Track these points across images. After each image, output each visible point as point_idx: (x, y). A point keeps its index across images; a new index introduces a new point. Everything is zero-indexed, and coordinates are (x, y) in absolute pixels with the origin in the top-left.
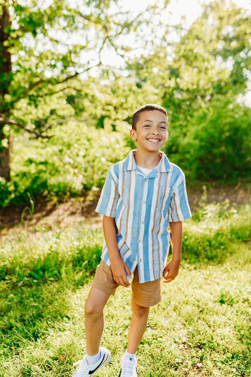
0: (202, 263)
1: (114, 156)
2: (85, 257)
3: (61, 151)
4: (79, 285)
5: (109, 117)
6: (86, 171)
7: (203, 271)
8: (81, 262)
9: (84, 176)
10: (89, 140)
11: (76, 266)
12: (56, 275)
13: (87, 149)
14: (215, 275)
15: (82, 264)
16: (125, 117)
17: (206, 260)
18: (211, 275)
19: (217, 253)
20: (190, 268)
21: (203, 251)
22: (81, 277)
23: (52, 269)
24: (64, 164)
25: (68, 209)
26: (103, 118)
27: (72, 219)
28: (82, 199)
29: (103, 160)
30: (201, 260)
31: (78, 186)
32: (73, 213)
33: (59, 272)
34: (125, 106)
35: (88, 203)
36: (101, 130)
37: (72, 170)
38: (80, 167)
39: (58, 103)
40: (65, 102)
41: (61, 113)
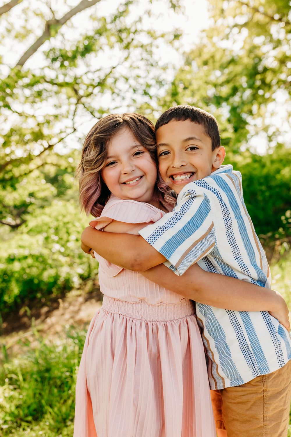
13: (78, 232)
37: (63, 259)
38: (72, 254)
39: (36, 184)
40: (44, 181)
41: (41, 195)
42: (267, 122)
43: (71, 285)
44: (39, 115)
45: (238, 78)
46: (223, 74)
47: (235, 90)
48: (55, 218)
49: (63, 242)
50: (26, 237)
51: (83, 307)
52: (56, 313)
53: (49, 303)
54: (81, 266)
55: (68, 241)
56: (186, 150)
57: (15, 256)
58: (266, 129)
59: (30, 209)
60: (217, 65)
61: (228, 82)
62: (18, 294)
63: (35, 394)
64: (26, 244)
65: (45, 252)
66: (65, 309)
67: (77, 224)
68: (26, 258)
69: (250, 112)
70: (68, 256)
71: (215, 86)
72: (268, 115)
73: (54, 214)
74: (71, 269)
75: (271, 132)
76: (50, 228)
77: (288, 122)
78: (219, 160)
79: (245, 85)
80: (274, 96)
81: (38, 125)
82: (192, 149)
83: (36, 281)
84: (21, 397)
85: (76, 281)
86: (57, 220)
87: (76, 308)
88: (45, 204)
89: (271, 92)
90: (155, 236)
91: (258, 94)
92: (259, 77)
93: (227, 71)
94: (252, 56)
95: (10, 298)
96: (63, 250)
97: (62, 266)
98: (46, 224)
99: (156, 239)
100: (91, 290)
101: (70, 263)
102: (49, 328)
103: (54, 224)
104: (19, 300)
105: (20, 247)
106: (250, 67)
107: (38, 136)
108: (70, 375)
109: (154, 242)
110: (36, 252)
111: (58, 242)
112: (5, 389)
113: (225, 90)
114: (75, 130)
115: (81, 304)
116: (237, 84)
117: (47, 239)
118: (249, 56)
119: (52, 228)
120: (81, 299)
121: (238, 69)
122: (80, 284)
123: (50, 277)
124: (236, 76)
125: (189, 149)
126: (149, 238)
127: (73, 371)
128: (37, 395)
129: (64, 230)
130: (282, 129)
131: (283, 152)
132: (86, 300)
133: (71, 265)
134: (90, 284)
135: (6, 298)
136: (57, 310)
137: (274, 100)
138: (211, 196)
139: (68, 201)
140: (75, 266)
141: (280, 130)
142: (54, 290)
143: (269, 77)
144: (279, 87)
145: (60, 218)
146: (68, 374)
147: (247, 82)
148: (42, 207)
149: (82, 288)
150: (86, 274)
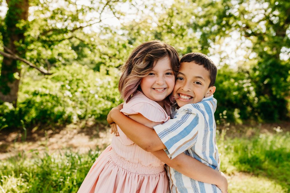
1: (105, 94)
5: (104, 64)
6: (81, 104)
13: (84, 87)
16: (117, 65)
26: (99, 64)
29: (96, 96)
34: (117, 57)
36: (97, 73)
37: (70, 102)
38: (76, 100)
39: (65, 49)
40: (70, 48)
41: (66, 56)
42: (223, 48)
43: (71, 120)
44: (79, 5)
45: (212, 16)
46: (203, 10)
47: (208, 23)
48: (71, 74)
49: (72, 91)
50: (49, 81)
51: (76, 137)
52: (57, 136)
53: (54, 129)
54: (81, 110)
55: (76, 91)
56: (194, 82)
57: (39, 92)
58: (220, 53)
59: (57, 64)
60: (202, 4)
61: (205, 16)
62: (34, 117)
63: (37, 188)
64: (49, 86)
65: (59, 95)
66: (64, 135)
67: (85, 82)
68: (46, 95)
69: (214, 40)
70: (74, 101)
71: (196, 17)
72: (224, 44)
73: (71, 71)
74: (73, 110)
75: (223, 55)
76: (66, 80)
77: (236, 53)
78: (210, 94)
79: (215, 22)
80: (231, 34)
81: (77, 11)
82: (198, 83)
83: (49, 112)
84: (28, 188)
85: (75, 119)
86: (73, 76)
87: (71, 136)
88: (67, 63)
89: (230, 30)
90: (164, 134)
91: (222, 30)
92: (225, 19)
93: (206, 9)
94: (225, 4)
95: (29, 119)
96: (71, 96)
97: (68, 106)
98: (64, 76)
99: (164, 136)
100: (83, 127)
101: (74, 106)
102: (50, 145)
103: (70, 78)
104: (34, 122)
105: (44, 87)
106: (221, 11)
107: (75, 18)
108: (63, 181)
109: (162, 137)
110: (53, 93)
111: (69, 90)
112: (18, 180)
113: (202, 21)
114: (101, 21)
115: (75, 134)
116: (210, 20)
117: (63, 86)
118: (222, 4)
119: (68, 80)
120: (75, 131)
121: (214, 10)
122: (77, 121)
123: (58, 112)
124: (211, 14)
125: (196, 83)
126: (160, 134)
127: (66, 179)
128: (39, 189)
129: (76, 83)
130: (230, 56)
131: (227, 70)
132: (79, 133)
133: (74, 107)
134: (84, 122)
135: (26, 118)
136: (58, 134)
138: (200, 115)
139: (84, 65)
140: (77, 108)
141: (229, 56)
142: (59, 121)
143: (231, 21)
144: (236, 29)
145: (75, 75)
146: (62, 180)
147: (217, 20)
148: (65, 65)
149: (78, 124)
150: (83, 116)
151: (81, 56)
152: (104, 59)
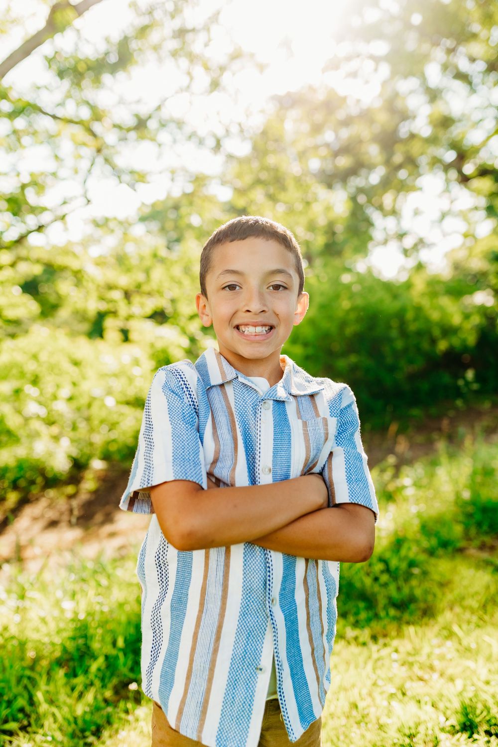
0: (386, 621)
1: (131, 393)
2: (96, 645)
3: (17, 392)
4: (87, 733)
5: (114, 313)
6: (74, 428)
7: (395, 643)
8: (87, 661)
9: (73, 441)
10: (76, 363)
11: (75, 675)
12: (22, 710)
13: (74, 384)
14: (426, 650)
15: (88, 667)
16: (149, 311)
17: (392, 612)
18: (416, 652)
19: (412, 589)
20: (361, 640)
21: (376, 588)
22: (89, 705)
23: (11, 696)
24: (27, 420)
25: (42, 516)
26: (101, 316)
27: (52, 538)
28: (70, 489)
29: (110, 402)
30: (382, 614)
31: (60, 464)
32: (53, 524)
33: (32, 702)
34: (145, 288)
35: (84, 497)
36: (99, 343)
37: (43, 429)
38: (60, 420)
40: (18, 290)
41: (11, 314)
42: (405, 225)
45: (365, 145)
47: (357, 167)
49: (45, 400)
55: (54, 398)
56: (268, 288)
58: (401, 236)
61: (347, 150)
69: (380, 207)
70: (53, 423)
73: (32, 349)
76: (24, 372)
79: (375, 159)
80: (421, 182)
82: (277, 287)
86: (37, 360)
91: (397, 177)
92: (400, 148)
96: (43, 413)
98: (16, 366)
111: (36, 401)
114: (88, 201)
125: (271, 288)
137: (420, 189)
148: (12, 336)
151: (49, 309)
152: (111, 301)
